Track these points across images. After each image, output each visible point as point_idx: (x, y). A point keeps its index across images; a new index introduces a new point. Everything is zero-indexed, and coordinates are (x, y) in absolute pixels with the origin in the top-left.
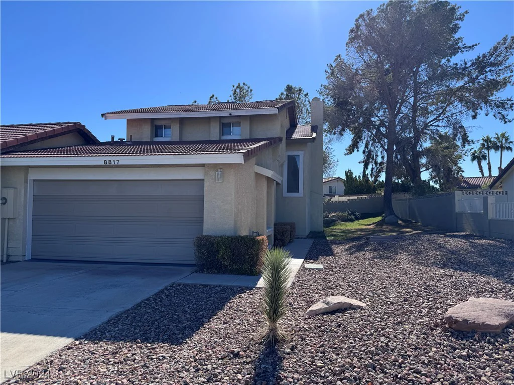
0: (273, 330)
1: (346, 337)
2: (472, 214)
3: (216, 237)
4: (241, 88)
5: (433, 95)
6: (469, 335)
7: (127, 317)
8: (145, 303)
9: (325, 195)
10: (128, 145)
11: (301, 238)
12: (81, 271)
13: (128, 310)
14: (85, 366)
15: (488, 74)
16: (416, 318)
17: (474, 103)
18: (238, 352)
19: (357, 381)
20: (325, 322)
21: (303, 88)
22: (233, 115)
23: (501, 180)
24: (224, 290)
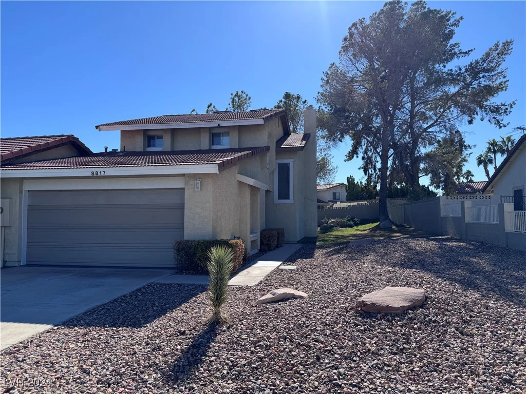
0: (216, 314)
1: (276, 318)
2: (453, 218)
3: (194, 241)
4: (239, 96)
5: (431, 101)
6: (374, 315)
7: (102, 309)
8: (122, 299)
9: (329, 201)
10: (121, 156)
11: (292, 243)
13: (105, 304)
14: (59, 344)
15: (482, 79)
16: (340, 304)
17: (469, 109)
18: (185, 331)
19: (268, 347)
20: (266, 308)
21: (301, 96)
22: (221, 125)
23: (492, 184)
24: (196, 288)
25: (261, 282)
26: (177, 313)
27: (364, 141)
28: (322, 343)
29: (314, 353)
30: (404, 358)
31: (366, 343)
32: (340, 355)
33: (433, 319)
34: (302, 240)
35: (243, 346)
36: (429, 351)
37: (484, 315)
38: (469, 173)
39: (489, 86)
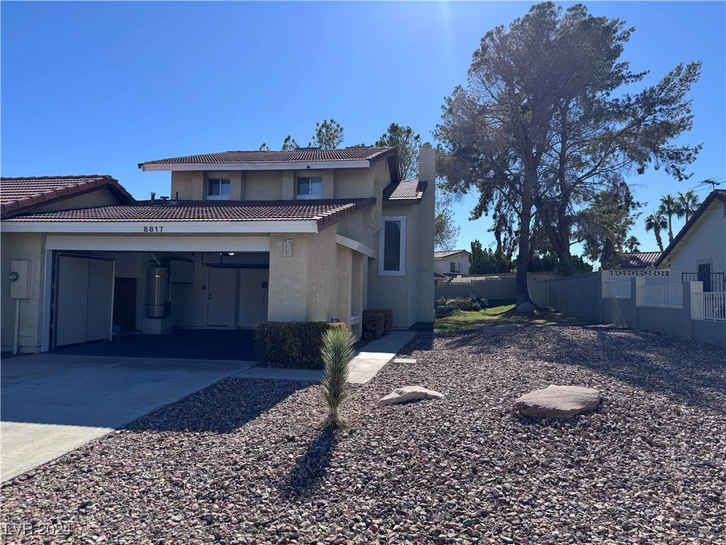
0: (333, 415)
1: (410, 422)
2: (620, 300)
3: (283, 324)
4: (328, 127)
5: (589, 141)
6: (537, 420)
7: (173, 410)
8: (194, 397)
9: (445, 274)
10: (174, 206)
11: (402, 330)
12: (114, 365)
13: (174, 404)
14: (129, 452)
15: (658, 114)
16: (490, 406)
17: (640, 152)
18: (294, 437)
19: (408, 457)
20: (393, 410)
21: (413, 129)
22: (312, 167)
23: (668, 257)
24: (289, 384)
25: (374, 378)
26: (274, 414)
27: (496, 193)
28: (477, 453)
29: (468, 464)
30: (582, 472)
31: (533, 454)
32: (502, 467)
33: (613, 426)
34: (414, 325)
35: (375, 455)
36: (614, 464)
37: (676, 422)
38: (634, 241)
39: (667, 123)
